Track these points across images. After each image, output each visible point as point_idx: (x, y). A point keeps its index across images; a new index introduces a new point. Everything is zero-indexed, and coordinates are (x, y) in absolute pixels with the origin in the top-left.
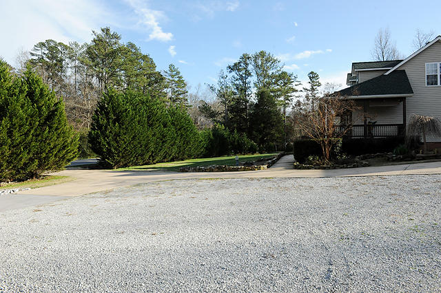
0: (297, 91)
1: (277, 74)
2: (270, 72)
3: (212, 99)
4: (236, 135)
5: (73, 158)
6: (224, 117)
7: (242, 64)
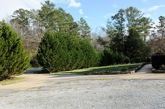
0: (152, 28)
1: (140, 19)
2: (136, 18)
3: (104, 35)
4: (117, 54)
5: (27, 68)
6: (110, 44)
7: (119, 15)
